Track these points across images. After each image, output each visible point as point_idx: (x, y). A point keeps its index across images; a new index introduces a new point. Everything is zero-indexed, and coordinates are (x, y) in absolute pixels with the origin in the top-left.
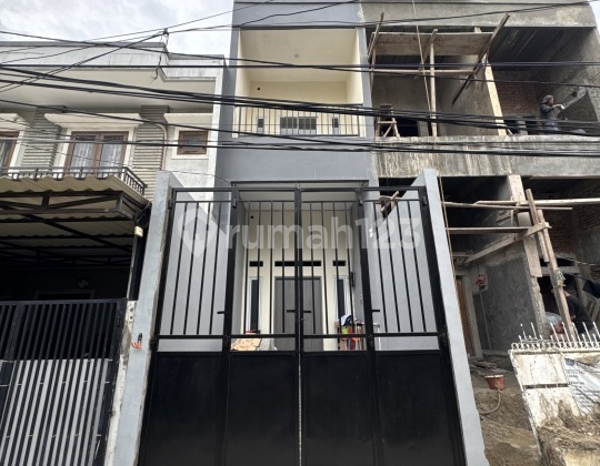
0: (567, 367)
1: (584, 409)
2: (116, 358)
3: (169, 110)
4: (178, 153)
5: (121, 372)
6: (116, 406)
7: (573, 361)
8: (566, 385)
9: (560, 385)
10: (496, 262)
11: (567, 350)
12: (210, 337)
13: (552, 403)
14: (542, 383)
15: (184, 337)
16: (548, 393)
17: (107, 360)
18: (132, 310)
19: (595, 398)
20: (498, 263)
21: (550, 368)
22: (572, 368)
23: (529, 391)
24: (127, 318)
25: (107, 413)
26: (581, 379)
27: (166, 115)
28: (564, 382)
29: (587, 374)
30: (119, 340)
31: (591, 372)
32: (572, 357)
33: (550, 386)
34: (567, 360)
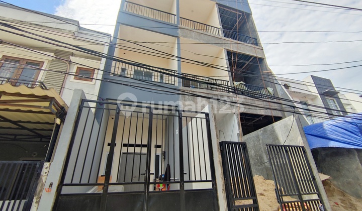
2: (31, 199)
3: (73, 55)
4: (74, 79)
5: (33, 208)
12: (96, 184)
17: (23, 201)
18: (47, 168)
24: (43, 173)
27: (71, 57)
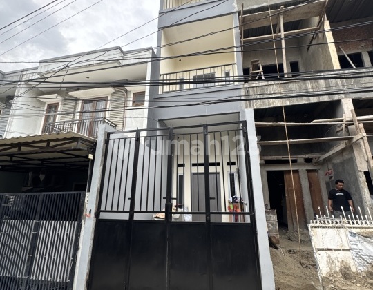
0: (351, 238)
1: (360, 268)
2: (80, 221)
5: (83, 229)
6: (81, 245)
7: (355, 234)
8: (348, 250)
9: (344, 250)
10: (337, 160)
11: (352, 226)
12: (124, 212)
13: (336, 262)
14: (329, 247)
15: (111, 211)
16: (334, 254)
17: (76, 222)
18: (88, 197)
19: (370, 260)
20: (338, 161)
21: (337, 237)
22: (354, 238)
23: (320, 252)
24: (86, 201)
25: (76, 248)
26: (360, 246)
28: (348, 248)
29: (365, 243)
30: (82, 212)
31: (369, 242)
32: (354, 231)
33: (336, 250)
34: (351, 233)
